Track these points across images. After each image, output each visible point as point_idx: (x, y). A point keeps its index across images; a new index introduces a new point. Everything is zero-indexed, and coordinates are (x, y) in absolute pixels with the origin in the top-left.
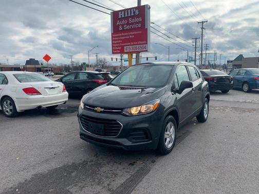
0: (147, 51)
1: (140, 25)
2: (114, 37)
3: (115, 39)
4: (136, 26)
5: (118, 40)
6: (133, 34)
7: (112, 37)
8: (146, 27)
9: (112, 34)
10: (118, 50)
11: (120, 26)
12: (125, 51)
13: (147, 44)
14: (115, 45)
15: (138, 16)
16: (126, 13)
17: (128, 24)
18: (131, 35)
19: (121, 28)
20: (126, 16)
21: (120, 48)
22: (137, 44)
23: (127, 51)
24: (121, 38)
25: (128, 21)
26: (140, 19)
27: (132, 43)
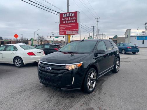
0: (78, 34)
1: (74, 21)
2: (61, 26)
3: (61, 27)
4: (72, 21)
5: (63, 28)
6: (71, 26)
7: (60, 26)
8: (78, 22)
9: (59, 25)
10: (63, 33)
11: (64, 21)
12: (67, 34)
13: (78, 30)
14: (61, 31)
15: (73, 17)
16: (67, 15)
17: (68, 20)
18: (70, 26)
19: (64, 22)
20: (67, 16)
21: (64, 32)
22: (73, 31)
23: (68, 34)
24: (64, 27)
25: (68, 19)
26: (75, 18)
27: (70, 30)
